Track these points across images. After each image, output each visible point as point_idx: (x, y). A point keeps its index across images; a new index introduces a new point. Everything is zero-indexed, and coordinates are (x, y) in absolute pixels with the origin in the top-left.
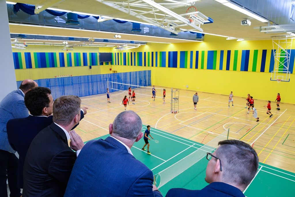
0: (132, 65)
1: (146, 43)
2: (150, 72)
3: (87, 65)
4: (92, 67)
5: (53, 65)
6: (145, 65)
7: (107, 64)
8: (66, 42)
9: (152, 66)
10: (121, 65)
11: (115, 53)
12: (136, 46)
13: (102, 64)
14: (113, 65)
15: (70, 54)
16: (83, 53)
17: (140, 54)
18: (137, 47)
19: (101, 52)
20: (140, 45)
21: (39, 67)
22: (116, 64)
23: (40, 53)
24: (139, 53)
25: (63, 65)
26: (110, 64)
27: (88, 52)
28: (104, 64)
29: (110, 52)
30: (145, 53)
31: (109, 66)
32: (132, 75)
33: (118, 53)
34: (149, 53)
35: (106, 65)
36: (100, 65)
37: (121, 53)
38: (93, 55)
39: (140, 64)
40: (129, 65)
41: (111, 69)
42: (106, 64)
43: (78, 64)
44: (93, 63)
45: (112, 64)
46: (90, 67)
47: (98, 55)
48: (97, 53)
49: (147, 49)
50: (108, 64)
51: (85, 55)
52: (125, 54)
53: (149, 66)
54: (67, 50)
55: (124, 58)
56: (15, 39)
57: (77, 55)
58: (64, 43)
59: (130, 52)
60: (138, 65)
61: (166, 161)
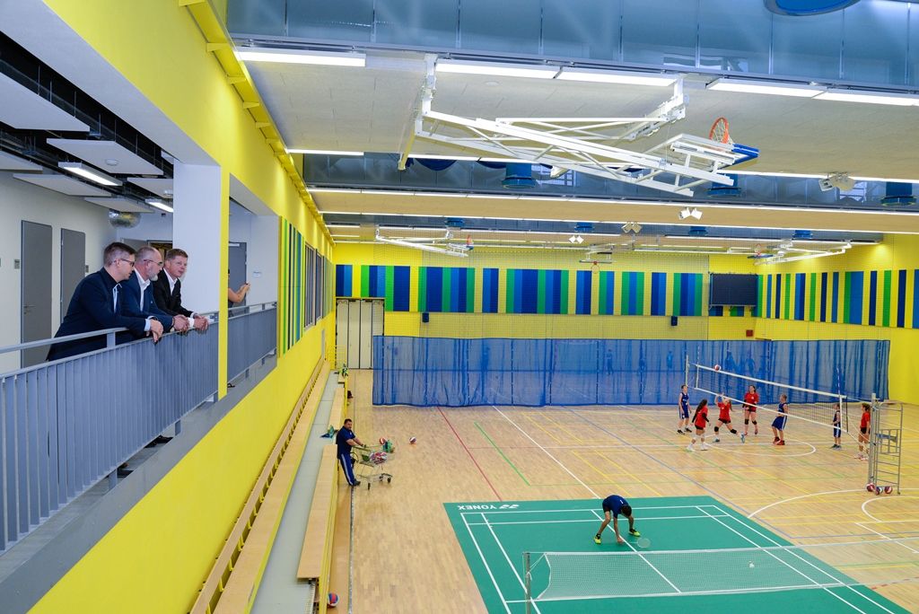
0: (823, 319)
1: (880, 239)
2: (882, 347)
3: (663, 314)
4: (681, 320)
5: (556, 307)
6: (872, 322)
7: (740, 312)
8: (577, 238)
9: (901, 323)
10: (787, 317)
11: (770, 277)
12: (835, 251)
13: (717, 311)
14: (758, 319)
15: (611, 275)
16: (653, 273)
17: (855, 278)
18: (838, 253)
19: (716, 272)
20: (849, 245)
21: (516, 312)
22: (768, 316)
23: (523, 270)
24: (853, 273)
25: (584, 307)
26: (747, 313)
27: (672, 271)
28: (726, 312)
29: (753, 273)
30: (874, 274)
31: (746, 321)
32: (798, 351)
33: (779, 277)
34: (888, 274)
35: (732, 315)
36: (710, 315)
37: (788, 276)
38: (686, 281)
39: (854, 318)
40: (812, 319)
41: (750, 333)
42: (736, 312)
43: (632, 308)
44: (687, 306)
45: (755, 313)
46: (674, 322)
47: (706, 280)
48: (701, 275)
49: (881, 259)
50: (742, 315)
51: (658, 279)
52: (801, 278)
53: (886, 323)
54: (595, 263)
55: (799, 295)
56: (446, 232)
57: (633, 280)
58: (572, 240)
59: (819, 272)
60: (845, 322)
61: (680, 593)
